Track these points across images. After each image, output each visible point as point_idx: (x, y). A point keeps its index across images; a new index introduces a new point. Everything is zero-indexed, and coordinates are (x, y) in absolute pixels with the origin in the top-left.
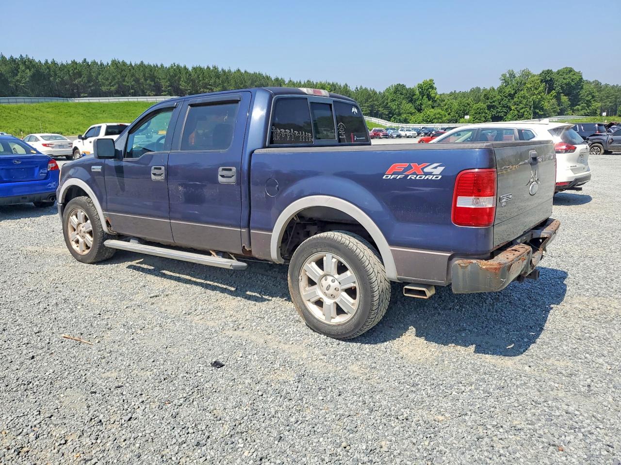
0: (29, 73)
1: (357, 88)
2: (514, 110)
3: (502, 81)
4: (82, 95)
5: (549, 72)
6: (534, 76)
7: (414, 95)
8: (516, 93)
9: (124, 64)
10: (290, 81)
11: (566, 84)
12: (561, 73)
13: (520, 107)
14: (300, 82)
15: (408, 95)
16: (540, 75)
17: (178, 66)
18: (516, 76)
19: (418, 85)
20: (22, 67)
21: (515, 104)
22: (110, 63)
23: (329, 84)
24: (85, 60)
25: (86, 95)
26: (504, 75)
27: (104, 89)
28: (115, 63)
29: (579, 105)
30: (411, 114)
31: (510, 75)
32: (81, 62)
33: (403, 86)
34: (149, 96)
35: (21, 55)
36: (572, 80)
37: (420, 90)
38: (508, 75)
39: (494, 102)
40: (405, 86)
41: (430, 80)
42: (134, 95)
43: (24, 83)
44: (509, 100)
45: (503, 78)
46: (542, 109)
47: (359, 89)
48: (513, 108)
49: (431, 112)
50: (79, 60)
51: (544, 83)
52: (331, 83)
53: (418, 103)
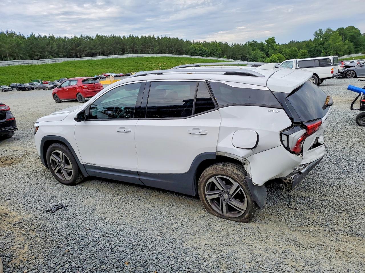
0: (55, 45)
1: (233, 44)
2: (324, 52)
3: (315, 36)
4: (82, 56)
5: (342, 29)
6: (334, 32)
7: (264, 46)
8: (324, 42)
9: (103, 36)
10: (194, 42)
11: (352, 36)
12: (348, 30)
13: (327, 51)
14: (200, 42)
15: (260, 47)
16: (337, 30)
17: (133, 36)
18: (323, 32)
19: (266, 40)
20: (51, 41)
21: (324, 48)
22: (95, 36)
23: (216, 42)
24: (82, 35)
25: (84, 56)
26: (316, 32)
27: (94, 51)
28: (98, 36)
29: (359, 48)
30: (263, 58)
31: (320, 31)
32: (80, 36)
33: (256, 42)
34: (118, 54)
35: (50, 34)
36: (355, 33)
37: (267, 43)
38: (318, 32)
39: (311, 48)
40: (257, 42)
41: (273, 37)
42: (110, 54)
43: (53, 50)
44: (320, 46)
45: (316, 34)
46: (340, 51)
47: (234, 44)
48: (323, 51)
49: (275, 56)
50: (78, 36)
51: (342, 36)
52: (218, 42)
53: (267, 51)
